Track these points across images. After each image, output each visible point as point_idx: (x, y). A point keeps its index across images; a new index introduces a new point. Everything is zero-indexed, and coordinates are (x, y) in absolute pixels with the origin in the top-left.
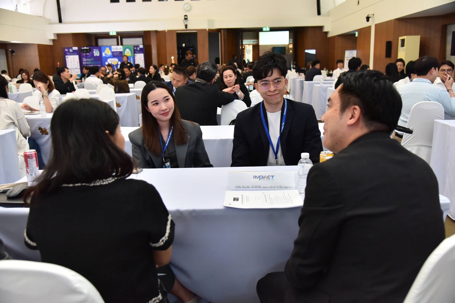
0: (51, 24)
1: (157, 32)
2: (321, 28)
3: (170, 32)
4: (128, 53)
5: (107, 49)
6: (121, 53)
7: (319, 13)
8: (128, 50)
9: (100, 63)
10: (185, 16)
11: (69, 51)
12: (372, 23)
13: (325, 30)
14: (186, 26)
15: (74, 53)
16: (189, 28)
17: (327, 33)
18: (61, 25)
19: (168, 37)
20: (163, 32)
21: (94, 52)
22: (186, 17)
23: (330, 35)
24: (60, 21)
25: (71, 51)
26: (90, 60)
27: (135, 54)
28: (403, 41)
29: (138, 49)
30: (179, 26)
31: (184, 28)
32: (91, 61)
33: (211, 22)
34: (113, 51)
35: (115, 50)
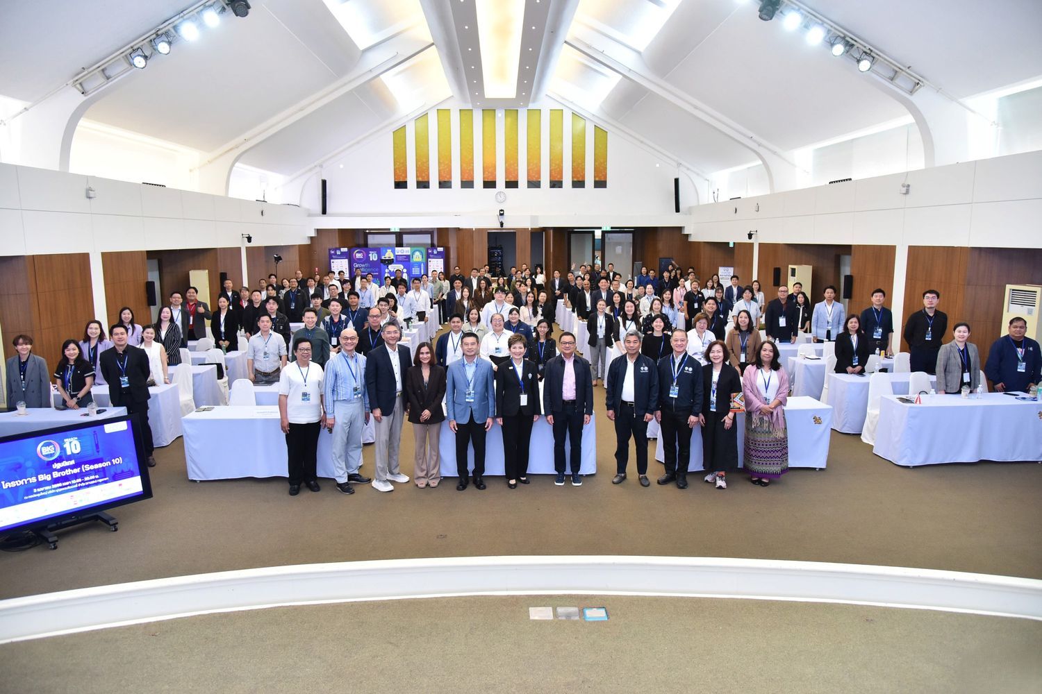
0: (310, 215)
1: (458, 229)
2: (680, 229)
3: (480, 231)
4: (418, 257)
5: (389, 251)
6: (408, 257)
7: (678, 210)
8: (417, 253)
9: (377, 270)
10: (502, 210)
11: (335, 254)
12: (756, 241)
13: (686, 232)
14: (502, 224)
15: (343, 255)
16: (505, 226)
17: (687, 236)
18: (324, 218)
19: (475, 237)
20: (470, 231)
21: (370, 255)
22: (502, 212)
23: (692, 239)
24: (324, 212)
25: (338, 253)
26: (363, 266)
27: (429, 260)
28: (793, 270)
29: (435, 252)
30: (492, 224)
31: (498, 226)
32: (365, 268)
33: (534, 218)
34: (396, 254)
35: (400, 254)
